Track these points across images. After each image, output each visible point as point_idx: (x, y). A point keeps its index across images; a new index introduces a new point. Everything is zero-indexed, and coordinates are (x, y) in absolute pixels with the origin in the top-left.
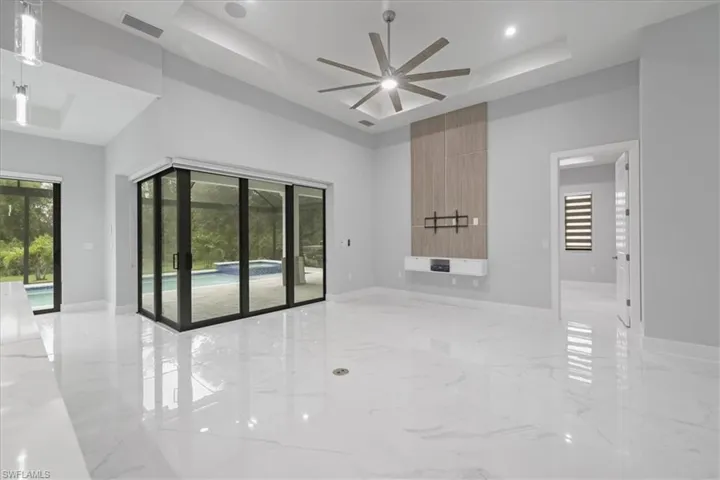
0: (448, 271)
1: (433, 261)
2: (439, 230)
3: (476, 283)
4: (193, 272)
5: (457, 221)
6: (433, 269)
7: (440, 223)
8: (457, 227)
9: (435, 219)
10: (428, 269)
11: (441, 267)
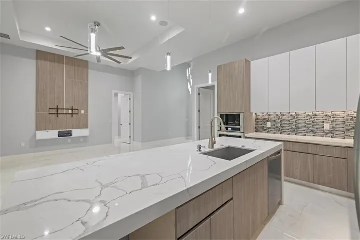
0: (71, 136)
1: (59, 132)
2: (60, 116)
3: (82, 140)
5: (72, 111)
6: (60, 136)
7: (59, 112)
8: (72, 114)
10: (57, 137)
11: (65, 134)
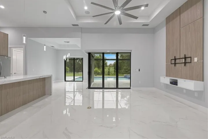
0: (177, 85)
1: (171, 79)
2: (177, 65)
4: (119, 77)
5: (185, 60)
6: (171, 83)
7: (177, 61)
8: (185, 63)
9: (175, 59)
10: (169, 83)
11: (174, 83)
